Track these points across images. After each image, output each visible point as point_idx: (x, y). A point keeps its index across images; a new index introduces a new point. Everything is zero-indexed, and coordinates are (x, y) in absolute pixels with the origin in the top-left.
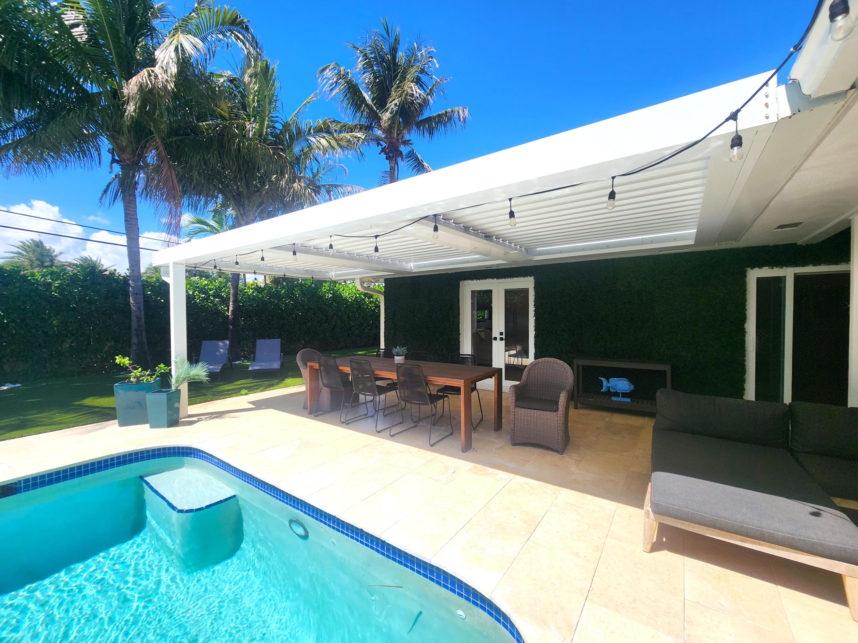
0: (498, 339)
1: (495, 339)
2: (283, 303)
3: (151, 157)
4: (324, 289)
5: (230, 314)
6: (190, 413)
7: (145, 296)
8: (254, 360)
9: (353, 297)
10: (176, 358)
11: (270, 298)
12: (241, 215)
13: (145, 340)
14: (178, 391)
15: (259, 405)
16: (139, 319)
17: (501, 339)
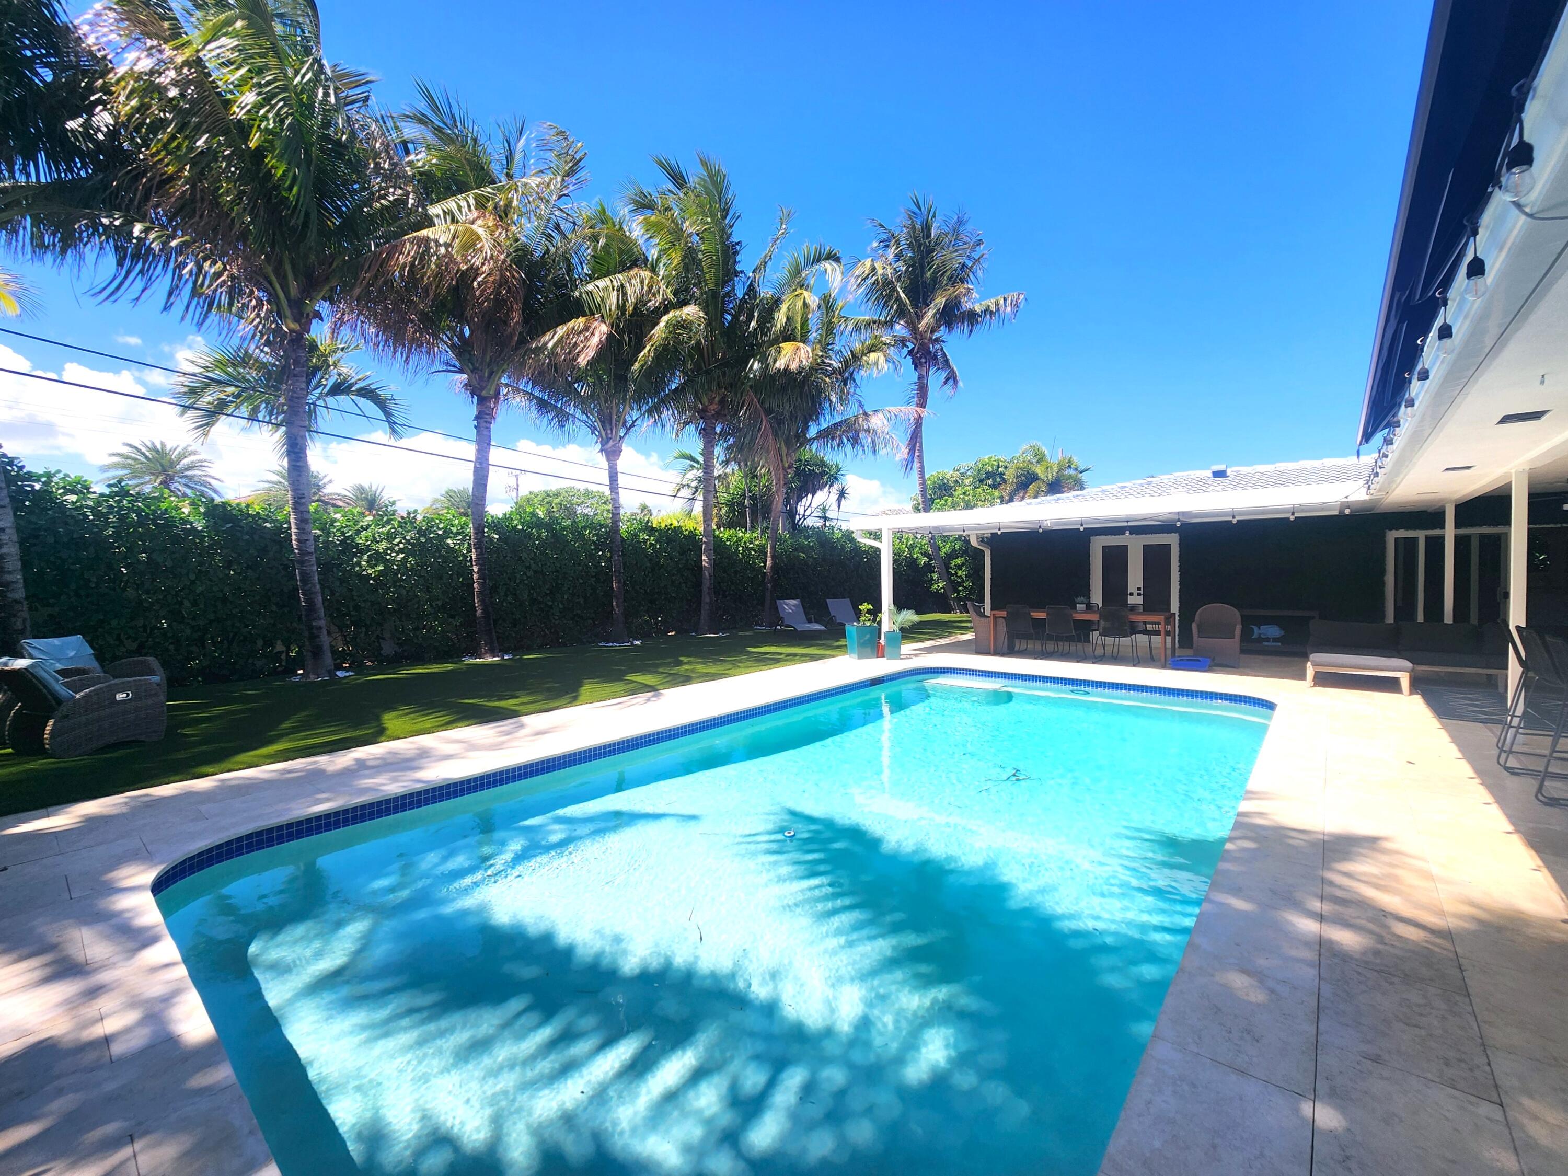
0: (1135, 594)
1: (1132, 594)
5: (769, 571)
17: (1139, 594)
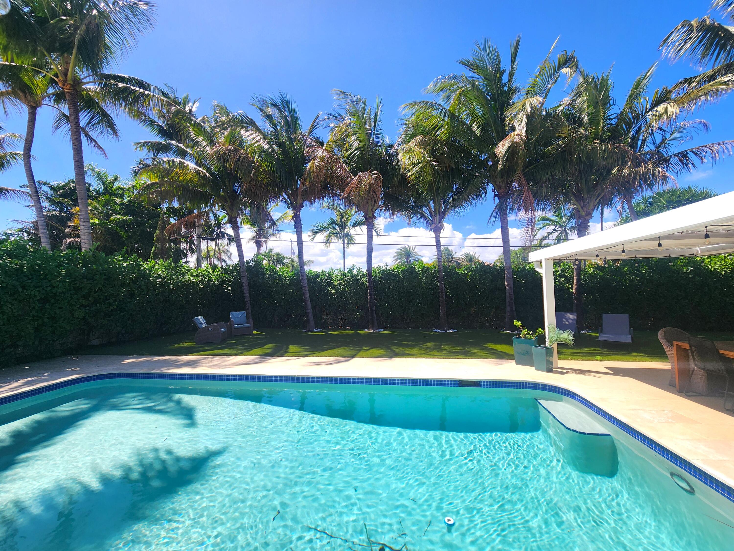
2: (626, 279)
3: (515, 186)
4: (681, 262)
5: (574, 291)
6: (559, 366)
7: (514, 279)
8: (601, 332)
9: (727, 268)
10: (549, 325)
11: (612, 275)
12: (582, 208)
13: (514, 310)
14: (551, 348)
15: (617, 372)
16: (510, 294)
